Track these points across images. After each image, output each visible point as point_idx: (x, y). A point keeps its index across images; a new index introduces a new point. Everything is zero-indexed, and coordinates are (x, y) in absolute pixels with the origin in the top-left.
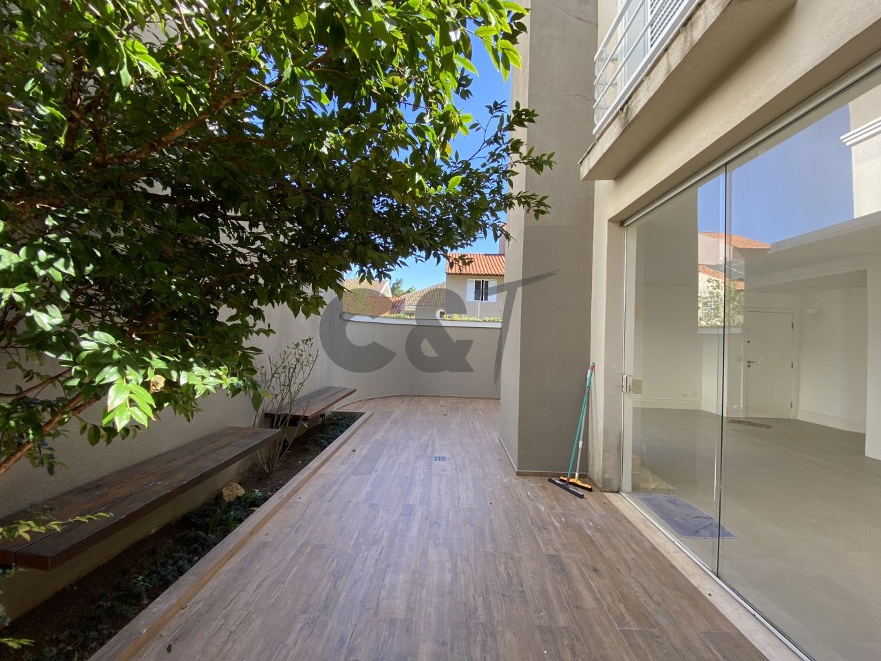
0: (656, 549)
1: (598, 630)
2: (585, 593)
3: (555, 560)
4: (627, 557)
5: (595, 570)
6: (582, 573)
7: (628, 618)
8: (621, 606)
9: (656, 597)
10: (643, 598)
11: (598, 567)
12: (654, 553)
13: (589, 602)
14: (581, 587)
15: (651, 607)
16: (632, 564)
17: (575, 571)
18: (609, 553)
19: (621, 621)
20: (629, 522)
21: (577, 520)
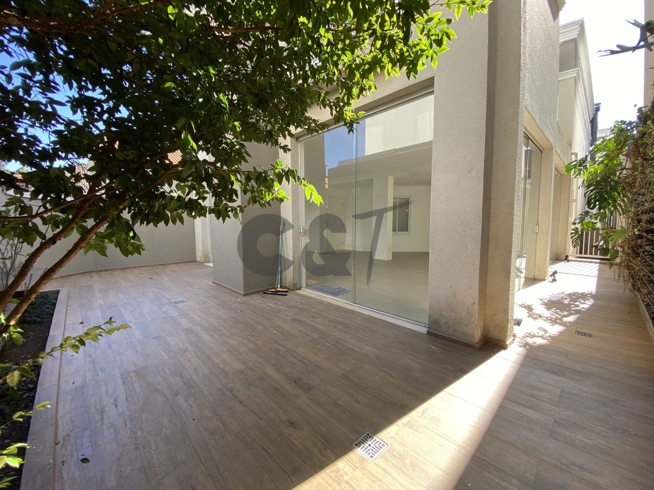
0: (329, 303)
1: (330, 333)
2: (316, 325)
3: (294, 320)
4: (321, 309)
5: (314, 317)
6: (309, 320)
7: (337, 326)
8: (331, 323)
9: (341, 317)
10: (337, 318)
11: (314, 316)
12: (329, 304)
13: (320, 327)
14: (314, 324)
15: (342, 320)
16: (325, 310)
17: (307, 321)
18: (314, 310)
19: (335, 327)
20: (313, 298)
21: (291, 304)
